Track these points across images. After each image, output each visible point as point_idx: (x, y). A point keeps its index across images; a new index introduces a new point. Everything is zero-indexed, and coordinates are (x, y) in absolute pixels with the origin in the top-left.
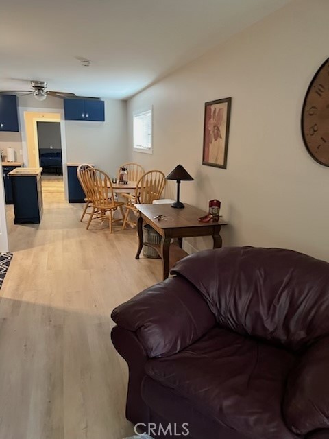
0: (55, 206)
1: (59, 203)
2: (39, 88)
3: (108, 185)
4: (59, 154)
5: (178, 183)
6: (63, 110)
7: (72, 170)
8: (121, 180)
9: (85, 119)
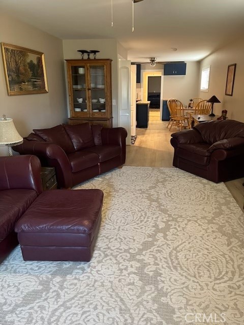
0: (155, 122)
1: (157, 121)
2: (153, 60)
3: (182, 108)
4: (159, 96)
5: (213, 104)
6: (163, 70)
7: (165, 102)
8: (189, 106)
9: (175, 74)
